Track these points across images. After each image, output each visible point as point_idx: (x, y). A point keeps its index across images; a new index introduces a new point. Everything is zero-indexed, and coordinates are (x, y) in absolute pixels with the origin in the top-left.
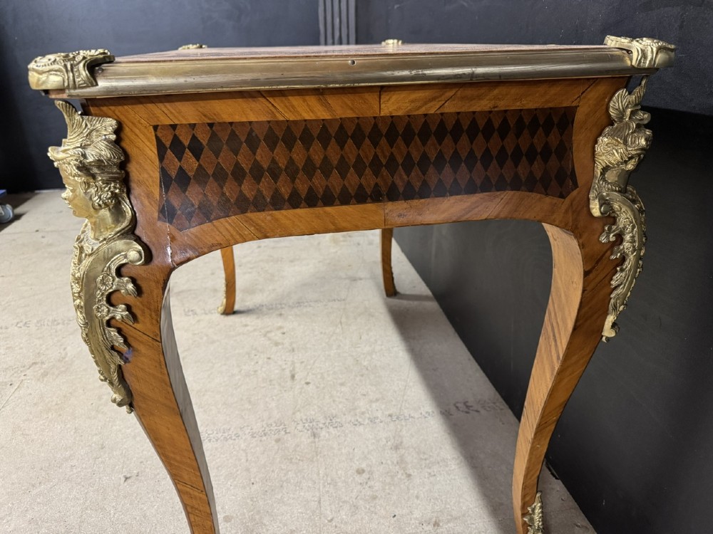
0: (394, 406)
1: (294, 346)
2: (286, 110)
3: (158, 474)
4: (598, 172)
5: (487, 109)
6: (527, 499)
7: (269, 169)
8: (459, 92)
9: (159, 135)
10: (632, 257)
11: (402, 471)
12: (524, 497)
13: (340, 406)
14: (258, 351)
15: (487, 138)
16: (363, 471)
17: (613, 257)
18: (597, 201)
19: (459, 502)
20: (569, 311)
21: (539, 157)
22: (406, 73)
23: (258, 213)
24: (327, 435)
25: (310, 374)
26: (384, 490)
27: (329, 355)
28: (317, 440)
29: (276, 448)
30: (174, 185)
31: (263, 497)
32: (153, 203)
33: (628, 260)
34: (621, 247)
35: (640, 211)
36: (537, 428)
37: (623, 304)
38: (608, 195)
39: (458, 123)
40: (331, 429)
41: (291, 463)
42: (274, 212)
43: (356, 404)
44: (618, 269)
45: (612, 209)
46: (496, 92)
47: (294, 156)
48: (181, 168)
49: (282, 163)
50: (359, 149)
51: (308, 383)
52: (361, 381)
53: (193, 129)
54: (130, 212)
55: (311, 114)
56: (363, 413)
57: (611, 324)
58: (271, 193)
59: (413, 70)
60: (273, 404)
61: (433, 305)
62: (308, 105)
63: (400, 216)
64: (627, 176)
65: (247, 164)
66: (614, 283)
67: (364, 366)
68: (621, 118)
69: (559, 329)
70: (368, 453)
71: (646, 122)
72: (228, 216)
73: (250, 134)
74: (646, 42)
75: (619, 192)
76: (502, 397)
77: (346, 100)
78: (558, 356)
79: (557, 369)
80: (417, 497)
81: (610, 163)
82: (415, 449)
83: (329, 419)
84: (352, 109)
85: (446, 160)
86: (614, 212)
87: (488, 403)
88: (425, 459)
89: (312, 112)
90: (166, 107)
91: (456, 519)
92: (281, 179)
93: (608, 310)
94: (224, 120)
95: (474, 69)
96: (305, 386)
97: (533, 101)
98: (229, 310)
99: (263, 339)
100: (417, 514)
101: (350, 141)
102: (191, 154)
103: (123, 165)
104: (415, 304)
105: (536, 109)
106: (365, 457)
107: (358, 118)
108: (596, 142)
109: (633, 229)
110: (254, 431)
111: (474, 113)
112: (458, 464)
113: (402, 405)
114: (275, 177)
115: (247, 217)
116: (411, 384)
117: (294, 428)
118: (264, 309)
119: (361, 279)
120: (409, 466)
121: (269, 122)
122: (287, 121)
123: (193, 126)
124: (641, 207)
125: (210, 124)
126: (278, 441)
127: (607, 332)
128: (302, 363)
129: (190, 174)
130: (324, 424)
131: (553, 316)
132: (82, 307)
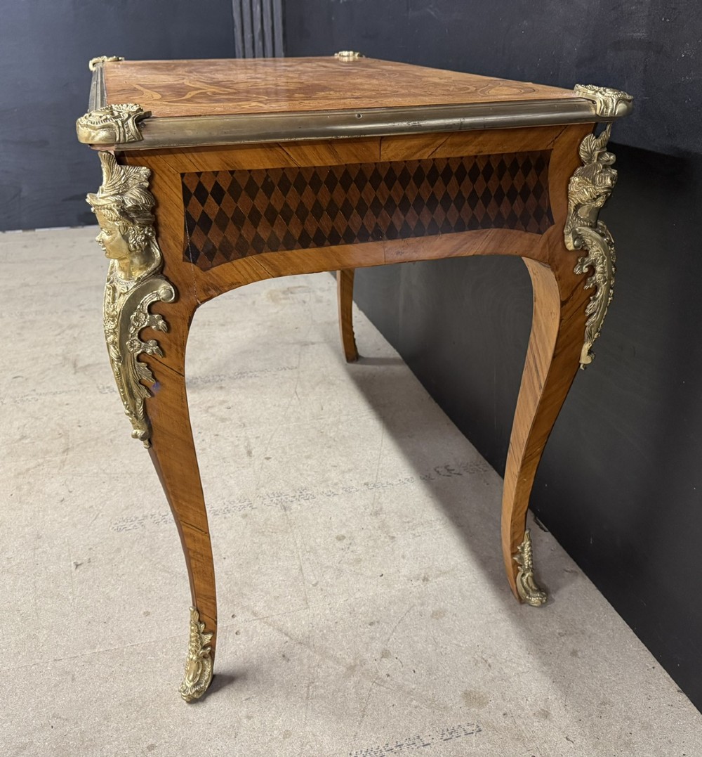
0: (370, 475)
1: (244, 420)
2: (299, 158)
3: (113, 559)
4: (572, 209)
5: (472, 154)
6: (516, 537)
7: (282, 212)
8: (449, 140)
9: (185, 182)
10: (603, 286)
11: (385, 535)
12: (513, 534)
13: (309, 479)
14: (202, 428)
15: (473, 180)
16: (344, 537)
17: (586, 287)
18: (571, 236)
19: (447, 558)
20: (549, 341)
21: (519, 197)
22: (404, 124)
23: (272, 253)
24: (299, 508)
25: (269, 449)
26: (367, 553)
27: (288, 428)
28: (288, 512)
29: (244, 523)
30: (197, 228)
31: (238, 570)
32: (178, 245)
33: (600, 291)
34: (594, 278)
35: (609, 243)
36: (523, 460)
37: (597, 331)
38: (580, 230)
39: (448, 167)
40: (303, 501)
41: (264, 535)
42: (286, 252)
43: (327, 475)
44: (591, 298)
45: (584, 243)
46: (481, 138)
47: (304, 200)
48: (203, 212)
49: (293, 206)
50: (361, 192)
51: (268, 459)
52: (328, 453)
53: (216, 176)
54: (159, 254)
55: (320, 161)
56: (336, 484)
57: (587, 351)
58: (284, 234)
59: (411, 121)
60: (232, 482)
61: (403, 370)
62: (318, 153)
63: (398, 253)
64: (597, 212)
65: (262, 208)
66: (588, 312)
67: (331, 437)
68: (590, 161)
69: (540, 360)
70: (346, 520)
71: (611, 163)
72: (245, 257)
73: (266, 179)
74: (609, 92)
75: (590, 227)
76: (486, 458)
77: (352, 149)
78: (540, 385)
79: (539, 398)
80: (403, 557)
81: (582, 201)
82: (396, 513)
83: (298, 492)
84: (356, 156)
85: (437, 200)
86: (586, 245)
87: (471, 466)
88: (408, 522)
89: (322, 160)
90: (194, 157)
91: (445, 573)
92: (292, 220)
93: (584, 338)
94: (244, 168)
95: (462, 120)
96: (265, 461)
97: (513, 146)
99: (206, 415)
100: (404, 571)
101: (353, 185)
102: (213, 199)
103: (153, 210)
104: (381, 368)
105: (515, 153)
106: (344, 524)
107: (361, 164)
108: (569, 182)
109: (603, 260)
110: (216, 509)
111: (462, 158)
112: (443, 524)
113: (377, 474)
114: (287, 219)
115: (262, 257)
116: (386, 452)
117: (260, 503)
118: (199, 382)
119: (313, 344)
120: (392, 530)
121: (283, 169)
122: (299, 168)
123: (216, 173)
124: (610, 241)
125: (231, 172)
126: (245, 517)
127: (585, 359)
128: (257, 437)
129: (212, 217)
130: (294, 496)
131: (534, 348)
132: (116, 343)
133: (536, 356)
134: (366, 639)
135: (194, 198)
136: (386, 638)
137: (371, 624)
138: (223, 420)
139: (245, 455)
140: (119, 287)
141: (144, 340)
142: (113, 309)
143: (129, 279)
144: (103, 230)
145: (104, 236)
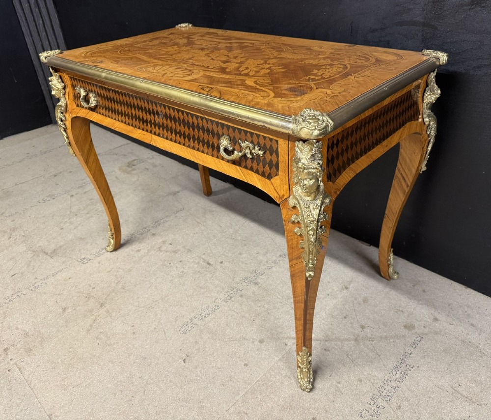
0: (277, 251)
1: (187, 248)
3: (199, 348)
4: (425, 106)
9: (329, 142)
13: (252, 265)
14: (169, 261)
19: (346, 275)
20: (413, 165)
23: (353, 164)
24: (262, 280)
25: (217, 258)
27: (215, 243)
28: (260, 285)
29: (245, 300)
30: (330, 163)
31: (266, 323)
33: (432, 138)
34: (431, 134)
40: (261, 277)
41: (260, 301)
42: (357, 161)
43: (259, 260)
48: (332, 154)
50: (376, 122)
52: (248, 248)
56: (267, 262)
57: (425, 165)
60: (216, 282)
65: (349, 144)
67: (241, 240)
68: (431, 83)
69: (406, 174)
78: (408, 185)
79: (407, 191)
81: (430, 102)
83: (254, 273)
91: (351, 282)
96: (221, 264)
98: (118, 246)
99: (162, 253)
101: (374, 120)
102: (336, 147)
109: (435, 126)
110: (223, 299)
113: (280, 249)
115: (350, 167)
116: (273, 237)
117: (242, 286)
119: (178, 192)
122: (362, 119)
123: (339, 133)
125: (343, 131)
126: (241, 296)
127: (424, 168)
128: (204, 254)
129: (335, 156)
130: (254, 276)
131: (401, 169)
132: (314, 234)
133: (403, 173)
134: (350, 325)
135: (330, 149)
136: (356, 320)
137: (345, 318)
138: (175, 252)
139: (208, 266)
140: (311, 206)
141: (321, 227)
142: (313, 218)
143: (314, 199)
144: (306, 179)
145: (306, 182)
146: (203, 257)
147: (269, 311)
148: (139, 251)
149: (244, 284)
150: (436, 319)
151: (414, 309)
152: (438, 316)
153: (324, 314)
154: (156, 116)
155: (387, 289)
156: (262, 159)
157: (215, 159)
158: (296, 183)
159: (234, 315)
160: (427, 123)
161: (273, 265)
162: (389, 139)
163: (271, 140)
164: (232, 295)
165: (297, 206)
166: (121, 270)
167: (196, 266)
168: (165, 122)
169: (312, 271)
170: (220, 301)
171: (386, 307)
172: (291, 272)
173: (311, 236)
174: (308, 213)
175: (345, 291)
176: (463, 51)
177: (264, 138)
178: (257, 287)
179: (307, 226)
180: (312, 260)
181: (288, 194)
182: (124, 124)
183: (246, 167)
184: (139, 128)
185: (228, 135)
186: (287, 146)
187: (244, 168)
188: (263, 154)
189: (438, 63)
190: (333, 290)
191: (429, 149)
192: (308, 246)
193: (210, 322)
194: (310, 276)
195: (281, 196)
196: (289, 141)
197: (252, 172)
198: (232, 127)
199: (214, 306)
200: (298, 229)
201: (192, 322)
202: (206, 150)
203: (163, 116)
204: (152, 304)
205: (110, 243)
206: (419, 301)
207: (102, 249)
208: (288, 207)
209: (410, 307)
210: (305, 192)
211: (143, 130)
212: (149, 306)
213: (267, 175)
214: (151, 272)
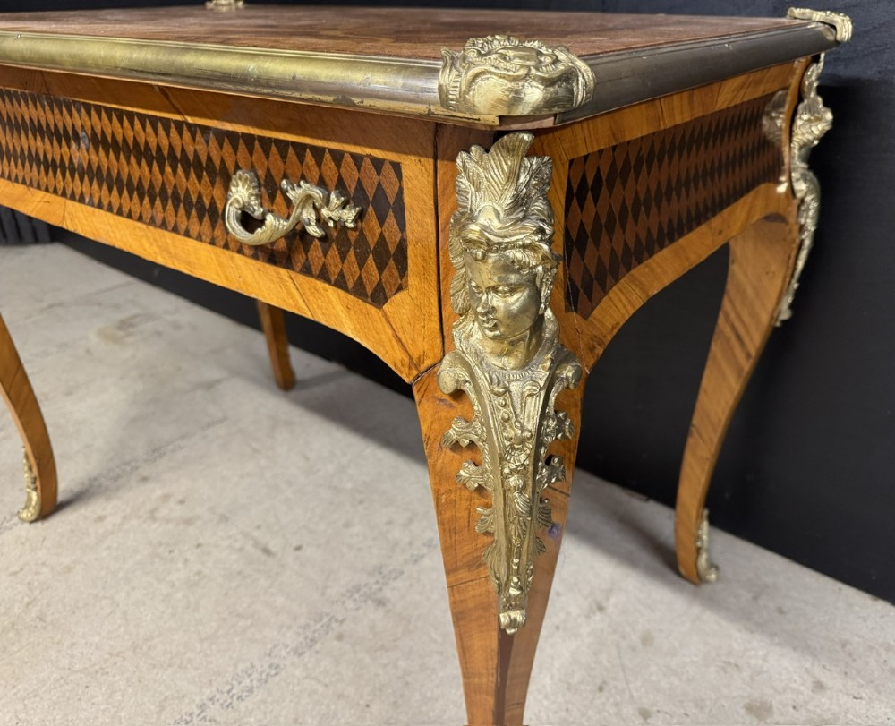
1: (220, 510)
7: (645, 202)
13: (375, 551)
14: (169, 544)
23: (639, 267)
25: (288, 535)
27: (288, 499)
28: (389, 605)
29: (347, 646)
31: (398, 710)
40: (394, 583)
41: (387, 650)
43: (390, 538)
51: (299, 548)
52: (367, 509)
55: (681, 115)
57: (788, 305)
60: (280, 599)
67: (352, 489)
69: (745, 327)
72: (618, 281)
73: (639, 153)
83: (376, 573)
84: (703, 106)
91: (610, 590)
96: (298, 552)
98: (50, 507)
99: (156, 524)
101: (694, 148)
107: (703, 116)
110: (292, 646)
114: (648, 211)
115: (632, 275)
117: (344, 610)
121: (654, 134)
122: (665, 130)
125: (614, 148)
126: (340, 637)
127: (786, 314)
128: (258, 527)
129: (588, 229)
130: (377, 582)
131: (732, 316)
132: (525, 485)
133: (737, 324)
134: (613, 710)
135: (575, 201)
136: (627, 696)
137: (601, 689)
138: (189, 522)
139: (264, 557)
140: (514, 387)
141: (548, 461)
142: (523, 429)
143: (525, 365)
144: (495, 289)
145: (497, 301)
146: (256, 534)
147: (409, 679)
148: (101, 519)
149: (350, 604)
150: (819, 686)
151: (765, 659)
152: (824, 677)
153: (547, 681)
154: (74, 146)
155: (696, 609)
156: (353, 236)
157: (219, 250)
158: (464, 313)
159: (315, 692)
160: (799, 195)
161: (425, 550)
162: (726, 212)
163: (378, 164)
164: (316, 634)
165: (468, 388)
166: (45, 570)
167: (234, 557)
168: (94, 158)
169: (521, 608)
170: (283, 653)
171: (696, 656)
172: (454, 604)
173: (516, 494)
174: (503, 413)
175: (598, 617)
176: (874, 28)
177: (357, 159)
178: (381, 612)
179: (502, 459)
180: (518, 573)
181: (438, 351)
182: (7, 182)
183: (307, 271)
184: (39, 187)
185: (252, 168)
186: (431, 180)
187: (301, 272)
188: (355, 220)
189: (830, 38)
190: (568, 614)
191: (801, 264)
192: (506, 526)
193: (251, 711)
194: (513, 623)
195: (415, 357)
196: (435, 159)
197: (327, 286)
198: (261, 139)
199: (266, 666)
200: (472, 468)
201: (204, 714)
202: (195, 228)
203: (87, 141)
204: (106, 661)
205: (29, 499)
206: (772, 635)
207: (13, 515)
208: (438, 395)
209: (753, 653)
210: (494, 338)
211: (47, 190)
212: (97, 667)
213: (369, 291)
214: (121, 574)
